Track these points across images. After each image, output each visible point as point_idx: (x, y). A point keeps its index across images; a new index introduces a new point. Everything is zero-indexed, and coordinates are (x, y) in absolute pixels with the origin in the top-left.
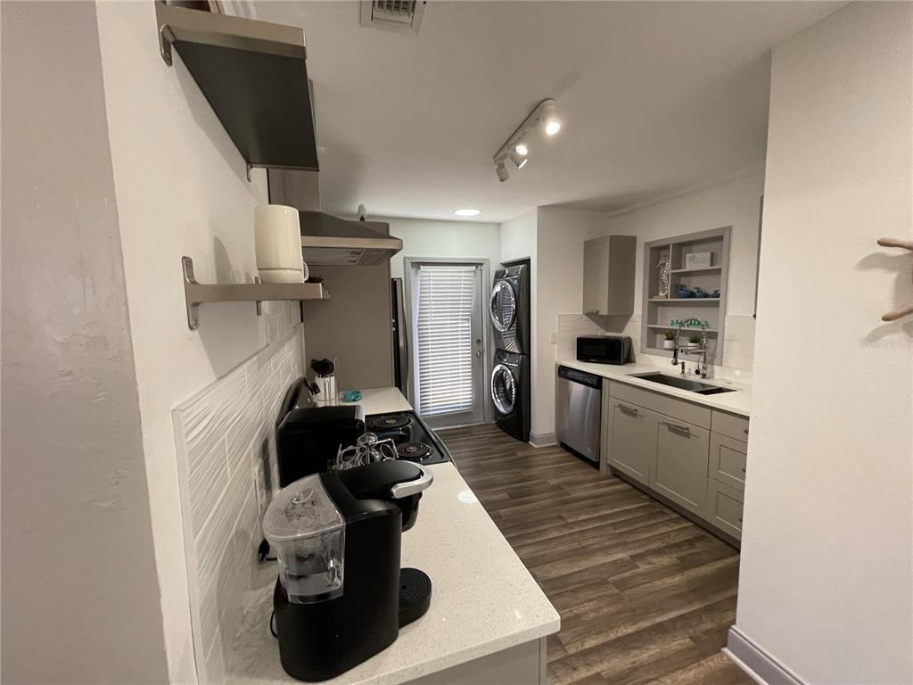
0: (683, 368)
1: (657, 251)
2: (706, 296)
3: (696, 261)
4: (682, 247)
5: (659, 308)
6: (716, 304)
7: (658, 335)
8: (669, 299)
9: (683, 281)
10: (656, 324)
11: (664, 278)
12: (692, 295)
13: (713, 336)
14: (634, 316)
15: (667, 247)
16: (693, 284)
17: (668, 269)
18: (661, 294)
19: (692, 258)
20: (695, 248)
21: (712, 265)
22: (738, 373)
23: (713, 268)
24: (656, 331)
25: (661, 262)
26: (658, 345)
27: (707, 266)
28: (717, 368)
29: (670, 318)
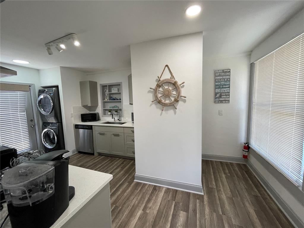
0: (114, 119)
1: (104, 87)
2: (118, 100)
3: (114, 90)
4: (111, 86)
5: (106, 104)
6: (120, 102)
7: (106, 111)
8: (108, 101)
9: (112, 96)
10: (105, 108)
11: (107, 95)
12: (114, 100)
13: (121, 110)
14: (98, 106)
15: (106, 86)
16: (114, 96)
17: (107, 92)
18: (106, 99)
19: (113, 90)
20: (114, 87)
21: (118, 91)
22: (127, 118)
23: (119, 92)
24: (106, 110)
25: (105, 90)
26: (106, 114)
27: (117, 92)
28: (122, 118)
29: (109, 106)
